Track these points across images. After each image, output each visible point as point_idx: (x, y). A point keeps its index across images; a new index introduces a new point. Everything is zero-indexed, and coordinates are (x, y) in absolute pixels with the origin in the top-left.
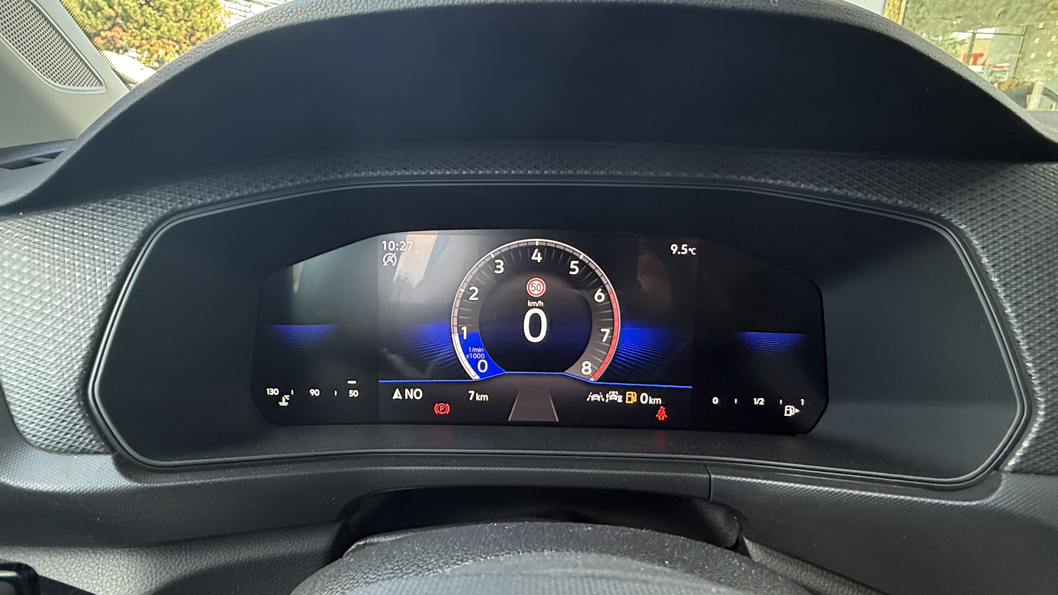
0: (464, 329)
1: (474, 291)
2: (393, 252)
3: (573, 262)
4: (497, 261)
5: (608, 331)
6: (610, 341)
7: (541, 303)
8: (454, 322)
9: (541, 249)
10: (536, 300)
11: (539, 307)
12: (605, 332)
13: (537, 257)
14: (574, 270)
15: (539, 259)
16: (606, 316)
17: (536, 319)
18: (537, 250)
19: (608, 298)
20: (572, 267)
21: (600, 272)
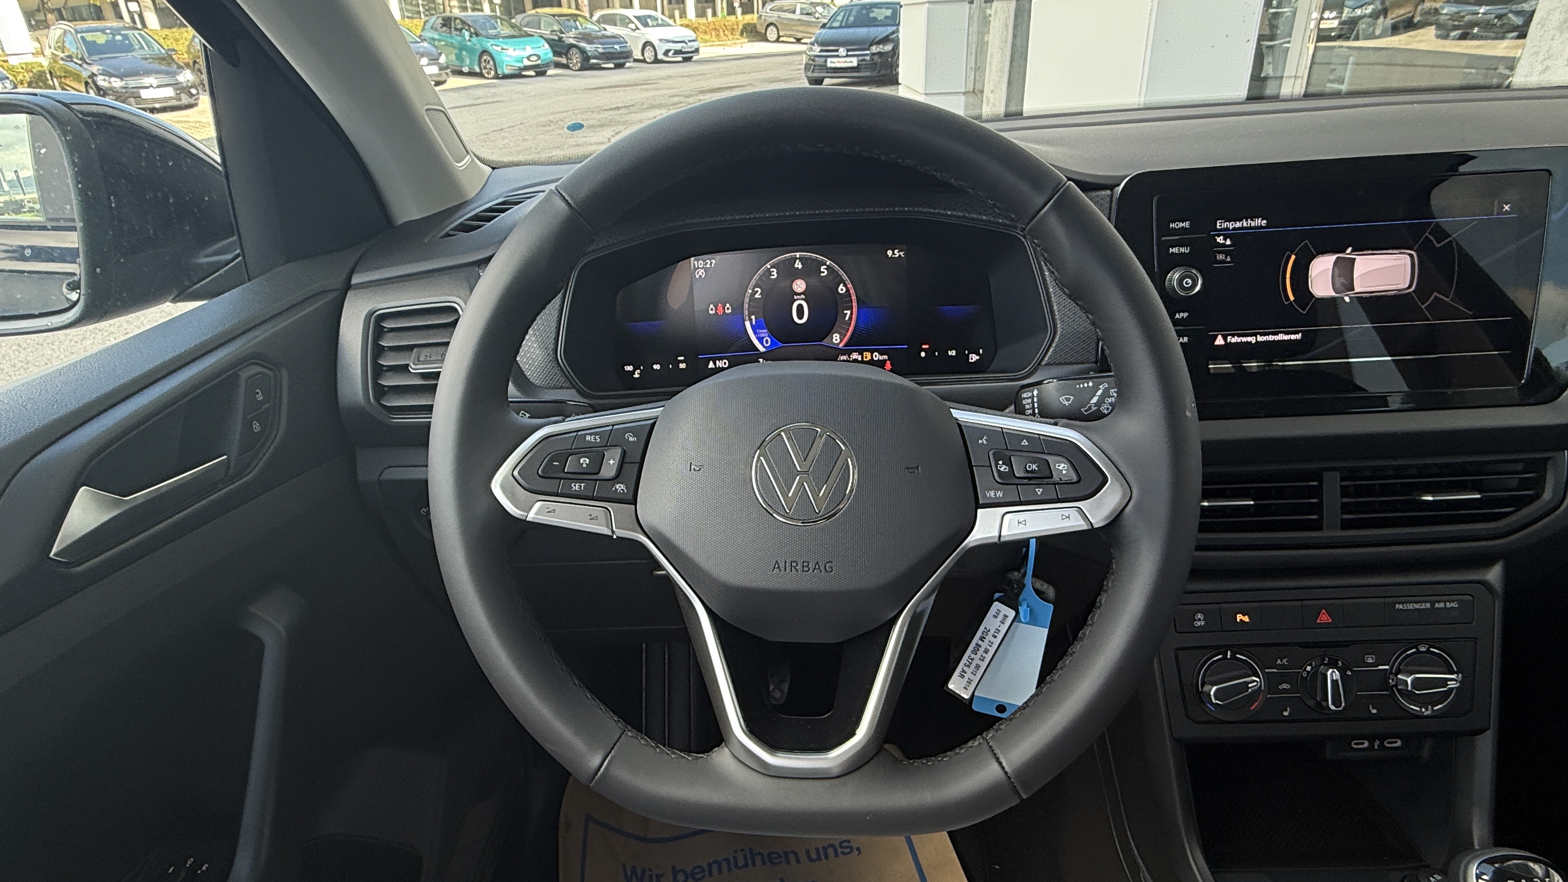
0: (753, 317)
1: (757, 291)
2: (702, 268)
3: (822, 267)
4: (772, 270)
5: (849, 312)
6: (851, 318)
7: (803, 296)
8: (746, 313)
9: (801, 259)
10: (800, 294)
11: (802, 299)
12: (846, 314)
13: (798, 265)
14: (823, 272)
15: (800, 266)
16: (846, 302)
17: (800, 308)
18: (798, 261)
19: (848, 290)
20: (822, 270)
21: (841, 272)
